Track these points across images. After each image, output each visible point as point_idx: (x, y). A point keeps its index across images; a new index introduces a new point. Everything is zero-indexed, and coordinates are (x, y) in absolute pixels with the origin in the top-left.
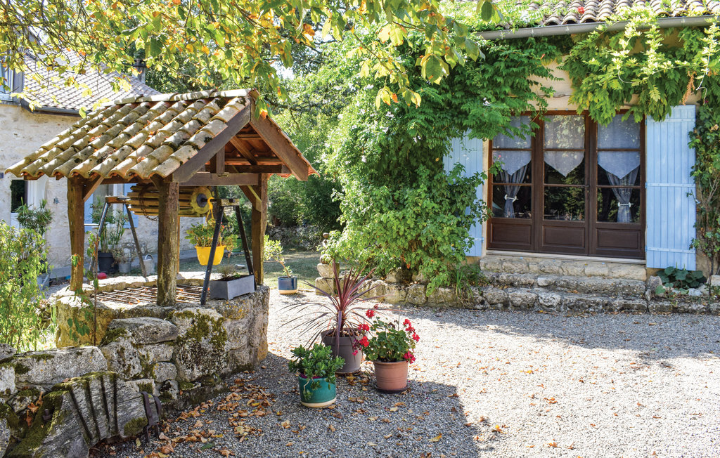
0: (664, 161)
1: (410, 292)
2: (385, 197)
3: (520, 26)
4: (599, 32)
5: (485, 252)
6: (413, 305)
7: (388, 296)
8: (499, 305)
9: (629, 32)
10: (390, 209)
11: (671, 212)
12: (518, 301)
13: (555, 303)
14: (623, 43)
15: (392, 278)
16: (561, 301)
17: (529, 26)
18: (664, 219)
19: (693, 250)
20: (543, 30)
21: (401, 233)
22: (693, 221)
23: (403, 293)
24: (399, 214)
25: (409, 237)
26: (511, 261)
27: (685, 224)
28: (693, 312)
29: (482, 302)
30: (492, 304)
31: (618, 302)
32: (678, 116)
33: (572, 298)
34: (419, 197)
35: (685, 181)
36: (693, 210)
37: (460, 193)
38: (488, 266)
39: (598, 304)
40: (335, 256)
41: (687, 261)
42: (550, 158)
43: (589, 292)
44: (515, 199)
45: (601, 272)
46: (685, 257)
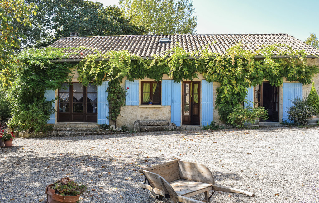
0: (101, 96)
1: (32, 134)
2: (24, 107)
3: (62, 59)
4: (82, 62)
5: (56, 122)
6: (32, 137)
7: (26, 136)
8: (55, 136)
9: (87, 63)
10: (25, 110)
11: (103, 109)
12: (60, 134)
13: (69, 134)
14: (85, 65)
15: (28, 131)
16: (71, 133)
17: (65, 59)
18: (101, 111)
19: (108, 119)
20: (68, 60)
21: (28, 117)
22: (108, 112)
23: (30, 134)
24: (27, 112)
25: (31, 118)
26: (62, 125)
27: (106, 112)
28: (102, 134)
29: (51, 135)
30: (53, 135)
31: (84, 133)
32: (105, 84)
33: (73, 133)
34: (34, 107)
35: (106, 101)
36: (108, 109)
37: (46, 105)
38: (56, 126)
39: (80, 134)
40: (12, 126)
41: (107, 122)
42: (74, 95)
43: (80, 131)
44: (66, 107)
45: (85, 126)
46: (106, 121)
